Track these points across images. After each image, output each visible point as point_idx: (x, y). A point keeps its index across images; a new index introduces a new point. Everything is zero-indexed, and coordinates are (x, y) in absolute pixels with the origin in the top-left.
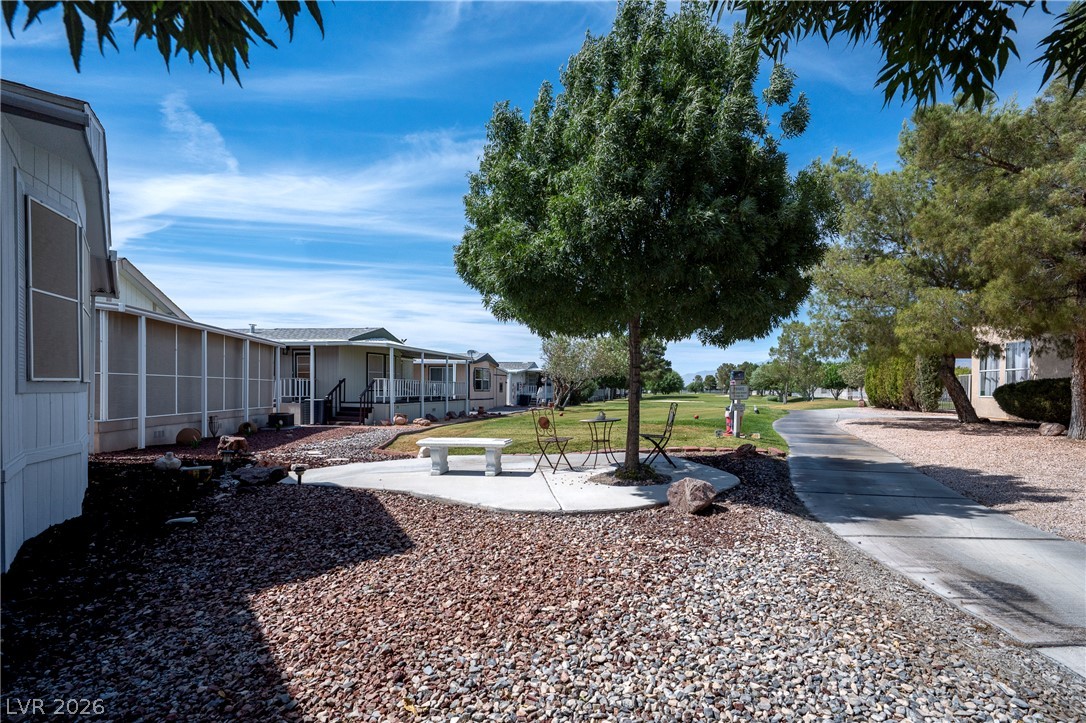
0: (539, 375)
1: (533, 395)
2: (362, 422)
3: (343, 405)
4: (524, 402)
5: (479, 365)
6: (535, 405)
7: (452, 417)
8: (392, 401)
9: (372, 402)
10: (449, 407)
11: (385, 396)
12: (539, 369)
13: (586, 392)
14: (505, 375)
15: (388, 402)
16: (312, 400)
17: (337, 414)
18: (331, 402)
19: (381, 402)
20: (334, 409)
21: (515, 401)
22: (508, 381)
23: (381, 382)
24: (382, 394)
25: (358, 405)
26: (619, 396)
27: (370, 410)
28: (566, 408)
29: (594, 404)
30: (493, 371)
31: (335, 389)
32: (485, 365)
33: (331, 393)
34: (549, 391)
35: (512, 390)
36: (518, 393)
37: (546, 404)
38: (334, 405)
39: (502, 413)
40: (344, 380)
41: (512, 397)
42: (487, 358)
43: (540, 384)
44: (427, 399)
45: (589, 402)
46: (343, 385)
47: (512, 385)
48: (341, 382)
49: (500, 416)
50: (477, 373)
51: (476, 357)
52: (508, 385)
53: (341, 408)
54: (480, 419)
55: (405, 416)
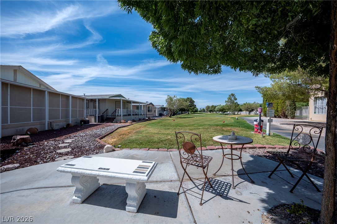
0: (165, 108)
1: (163, 113)
2: (112, 122)
3: (107, 117)
4: (161, 115)
5: (149, 106)
6: (163, 116)
7: (140, 120)
8: (122, 116)
9: (115, 116)
10: (140, 117)
11: (119, 114)
12: (165, 107)
13: (176, 112)
14: (156, 108)
15: (120, 116)
16: (97, 115)
17: (105, 119)
18: (103, 116)
19: (118, 116)
20: (104, 118)
21: (158, 115)
22: (157, 110)
23: (118, 110)
24: (118, 113)
25: (111, 117)
26: (183, 113)
27: (115, 118)
28: (172, 117)
29: (178, 115)
30: (153, 107)
31: (105, 112)
32: (151, 105)
33: (103, 113)
34: (167, 112)
35: (158, 112)
36: (159, 113)
37: (166, 116)
38: (104, 117)
39: (155, 118)
40: (108, 109)
41: (158, 114)
42: (151, 104)
43: (165, 110)
44: (133, 115)
45: (177, 115)
46: (107, 111)
47: (158, 111)
48: (107, 110)
49: (154, 119)
50: (149, 108)
51: (148, 103)
52: (157, 111)
53: (107, 118)
54: (149, 121)
55: (125, 120)
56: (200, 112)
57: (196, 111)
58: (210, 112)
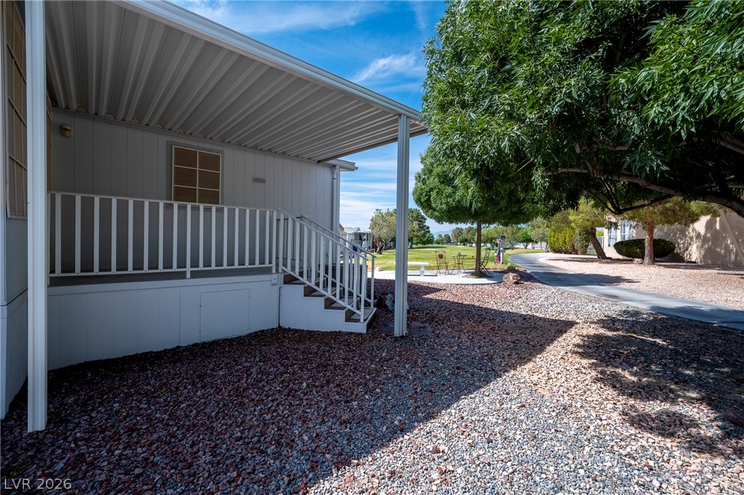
12: (363, 231)
28: (383, 253)
43: (363, 240)
56: (439, 244)
57: (430, 241)
58: (464, 245)
